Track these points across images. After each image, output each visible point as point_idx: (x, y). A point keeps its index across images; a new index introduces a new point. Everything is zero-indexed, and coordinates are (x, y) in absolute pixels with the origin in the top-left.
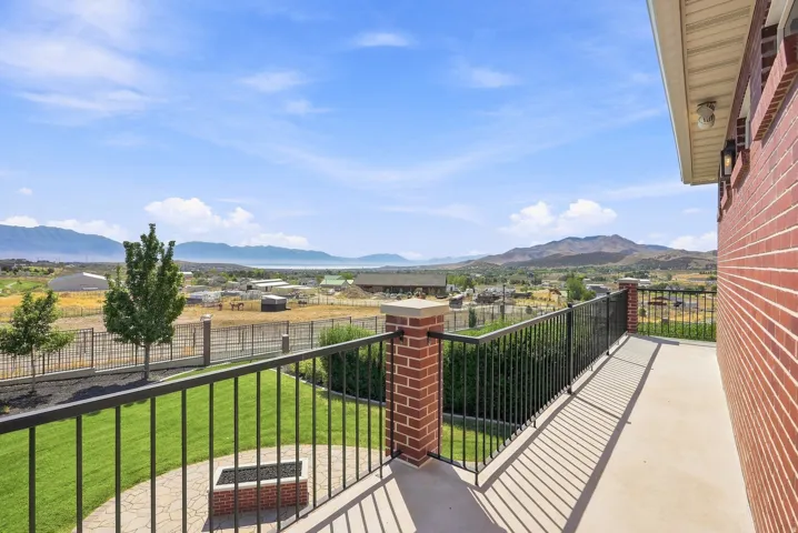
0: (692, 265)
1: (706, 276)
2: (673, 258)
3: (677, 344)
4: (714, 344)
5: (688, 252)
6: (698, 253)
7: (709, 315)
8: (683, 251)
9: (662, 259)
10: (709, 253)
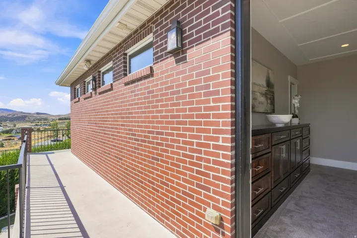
0: (27, 119)
1: (34, 124)
2: (16, 116)
3: (53, 153)
4: (70, 150)
5: (24, 113)
6: (30, 114)
7: (36, 141)
8: (22, 112)
9: (10, 116)
10: (34, 114)
